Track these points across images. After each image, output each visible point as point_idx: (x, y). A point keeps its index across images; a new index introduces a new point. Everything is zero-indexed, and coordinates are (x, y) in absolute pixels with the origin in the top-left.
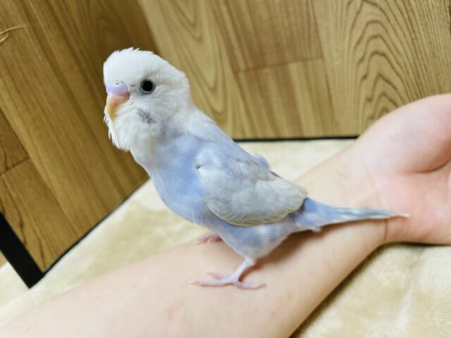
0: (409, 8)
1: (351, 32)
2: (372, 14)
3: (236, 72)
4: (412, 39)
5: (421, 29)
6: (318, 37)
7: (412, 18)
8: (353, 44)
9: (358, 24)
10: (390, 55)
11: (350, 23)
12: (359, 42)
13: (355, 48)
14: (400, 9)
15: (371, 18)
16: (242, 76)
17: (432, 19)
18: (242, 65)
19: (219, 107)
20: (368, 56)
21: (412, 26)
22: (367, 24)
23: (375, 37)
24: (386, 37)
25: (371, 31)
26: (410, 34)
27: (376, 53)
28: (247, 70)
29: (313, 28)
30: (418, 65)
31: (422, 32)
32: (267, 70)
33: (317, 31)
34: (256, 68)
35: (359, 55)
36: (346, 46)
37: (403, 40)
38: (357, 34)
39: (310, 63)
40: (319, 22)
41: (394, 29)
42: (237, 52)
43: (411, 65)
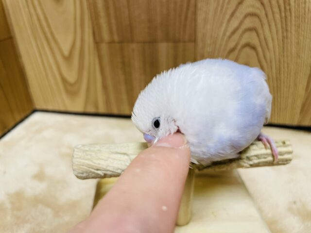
0: (288, 8)
1: (229, 21)
2: (253, 6)
3: (97, 43)
4: (283, 37)
5: (293, 28)
6: (195, 20)
7: (289, 18)
8: (228, 34)
9: (237, 14)
10: (259, 49)
11: (229, 12)
12: (234, 32)
13: (230, 37)
14: (279, 7)
15: (251, 10)
16: (104, 47)
17: (305, 21)
18: (106, 36)
19: (71, 77)
20: (239, 47)
21: (286, 25)
22: (246, 16)
23: (250, 29)
24: (260, 32)
25: (248, 23)
26: (283, 32)
27: (248, 45)
28: (112, 42)
29: (191, 9)
30: (282, 62)
31: (293, 32)
32: (134, 46)
33: (195, 13)
34: (121, 42)
35: (232, 45)
36: (221, 34)
37: (275, 37)
38: (234, 24)
39: (181, 45)
40: (199, 5)
41: (270, 26)
42: (103, 21)
43: (276, 62)
